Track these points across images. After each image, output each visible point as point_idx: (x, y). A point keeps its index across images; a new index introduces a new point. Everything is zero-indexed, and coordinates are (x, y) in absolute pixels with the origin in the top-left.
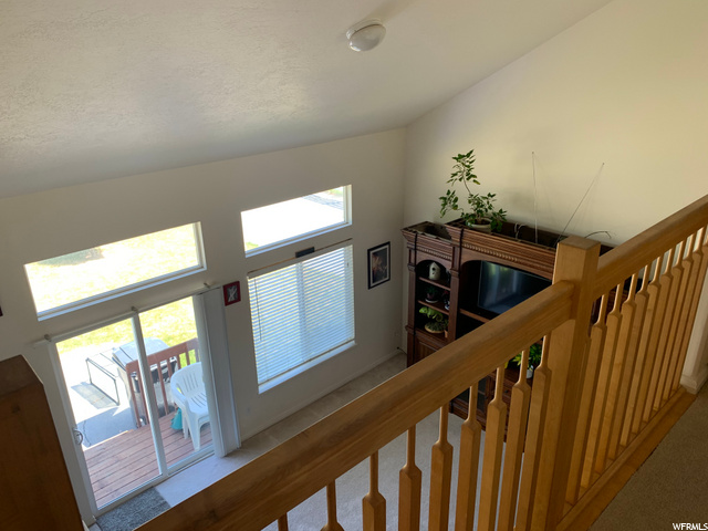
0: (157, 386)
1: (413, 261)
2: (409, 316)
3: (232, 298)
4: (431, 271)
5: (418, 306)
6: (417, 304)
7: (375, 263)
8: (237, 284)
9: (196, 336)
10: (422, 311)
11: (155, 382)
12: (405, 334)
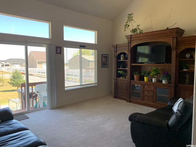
0: (31, 99)
1: (116, 55)
2: (115, 74)
3: (58, 52)
4: (121, 57)
5: (118, 70)
6: (117, 69)
7: (104, 59)
8: (60, 48)
9: (46, 81)
10: (119, 72)
11: (30, 98)
12: (113, 81)
